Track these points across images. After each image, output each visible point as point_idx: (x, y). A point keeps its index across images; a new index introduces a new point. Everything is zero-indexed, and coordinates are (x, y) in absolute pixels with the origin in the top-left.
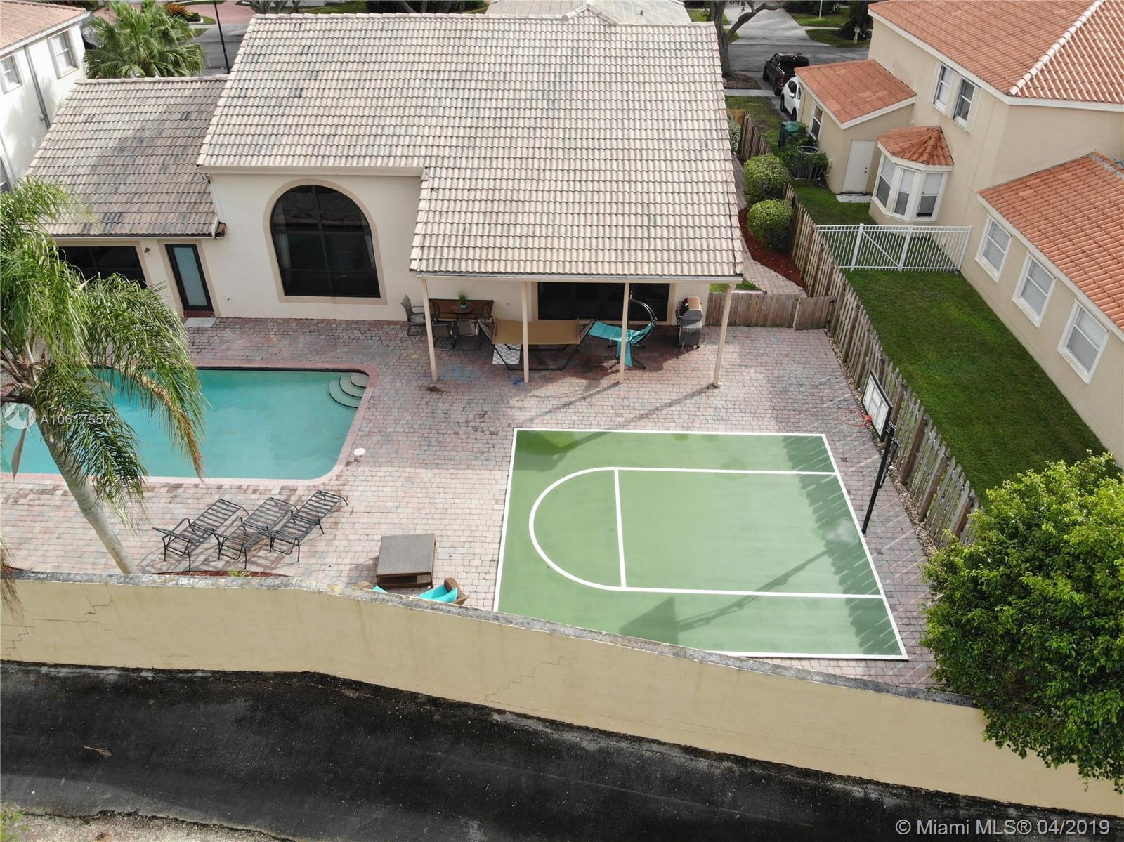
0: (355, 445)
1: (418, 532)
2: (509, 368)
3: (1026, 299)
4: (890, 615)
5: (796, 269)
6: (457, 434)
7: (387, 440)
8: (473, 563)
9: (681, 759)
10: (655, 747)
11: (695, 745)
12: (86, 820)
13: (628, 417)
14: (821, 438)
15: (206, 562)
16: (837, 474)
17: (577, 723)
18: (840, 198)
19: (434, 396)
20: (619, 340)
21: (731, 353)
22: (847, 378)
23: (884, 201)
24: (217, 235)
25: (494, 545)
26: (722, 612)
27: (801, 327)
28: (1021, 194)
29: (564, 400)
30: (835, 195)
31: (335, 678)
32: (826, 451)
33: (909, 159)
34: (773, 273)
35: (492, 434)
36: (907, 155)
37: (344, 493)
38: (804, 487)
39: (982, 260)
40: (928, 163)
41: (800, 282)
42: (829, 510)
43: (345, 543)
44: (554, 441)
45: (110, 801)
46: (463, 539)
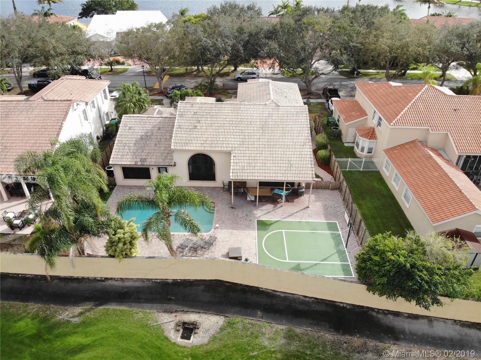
0: (216, 224)
1: (236, 247)
2: (252, 201)
3: (395, 182)
4: (351, 267)
5: (331, 170)
6: (241, 220)
7: (223, 222)
8: (250, 255)
9: (303, 298)
10: (297, 296)
11: (306, 295)
12: (172, 313)
13: (285, 216)
14: (336, 222)
15: (186, 254)
16: (340, 232)
17: (279, 291)
18: (346, 145)
19: (233, 210)
20: (282, 194)
21: (313, 197)
22: (344, 205)
23: (358, 147)
24: (174, 166)
25: (255, 250)
26: (311, 267)
27: (332, 189)
28: (394, 152)
29: (268, 211)
30: (344, 143)
31: (223, 281)
32: (337, 226)
33: (364, 138)
34: (324, 171)
35: (250, 220)
36: (364, 136)
37: (216, 236)
38: (332, 236)
39: (384, 169)
40: (370, 139)
41: (332, 174)
42: (338, 243)
43: (219, 249)
44: (266, 222)
45: (177, 308)
46: (247, 249)
